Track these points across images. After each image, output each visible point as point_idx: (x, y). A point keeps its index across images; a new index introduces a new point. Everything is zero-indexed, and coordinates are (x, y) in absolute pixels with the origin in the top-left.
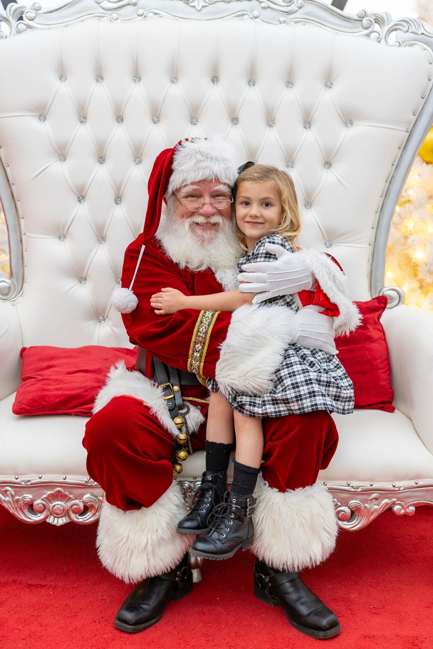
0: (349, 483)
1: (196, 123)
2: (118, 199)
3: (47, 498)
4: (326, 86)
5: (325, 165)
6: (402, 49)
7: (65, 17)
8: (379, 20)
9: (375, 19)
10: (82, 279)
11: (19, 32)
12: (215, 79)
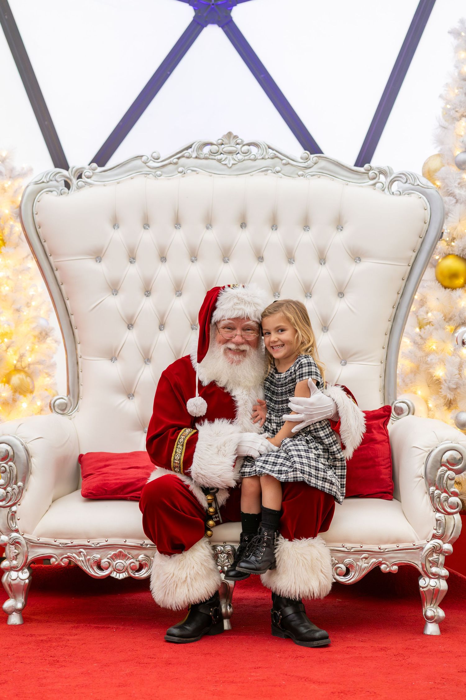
0: (343, 545)
1: (228, 261)
2: (162, 326)
3: (111, 557)
4: (338, 229)
5: (338, 295)
6: (401, 198)
7: (117, 175)
8: (383, 172)
9: (379, 172)
10: (130, 395)
11: (79, 188)
12: (243, 225)
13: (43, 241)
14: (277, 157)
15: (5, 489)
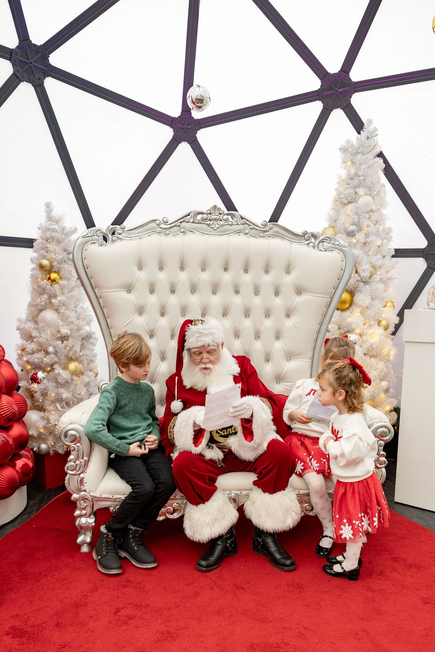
1: (216, 293)
4: (286, 273)
5: (286, 316)
6: (326, 253)
7: (139, 233)
8: (314, 236)
9: (312, 235)
11: (113, 241)
12: (226, 269)
13: (90, 278)
14: (246, 224)
15: (75, 462)
